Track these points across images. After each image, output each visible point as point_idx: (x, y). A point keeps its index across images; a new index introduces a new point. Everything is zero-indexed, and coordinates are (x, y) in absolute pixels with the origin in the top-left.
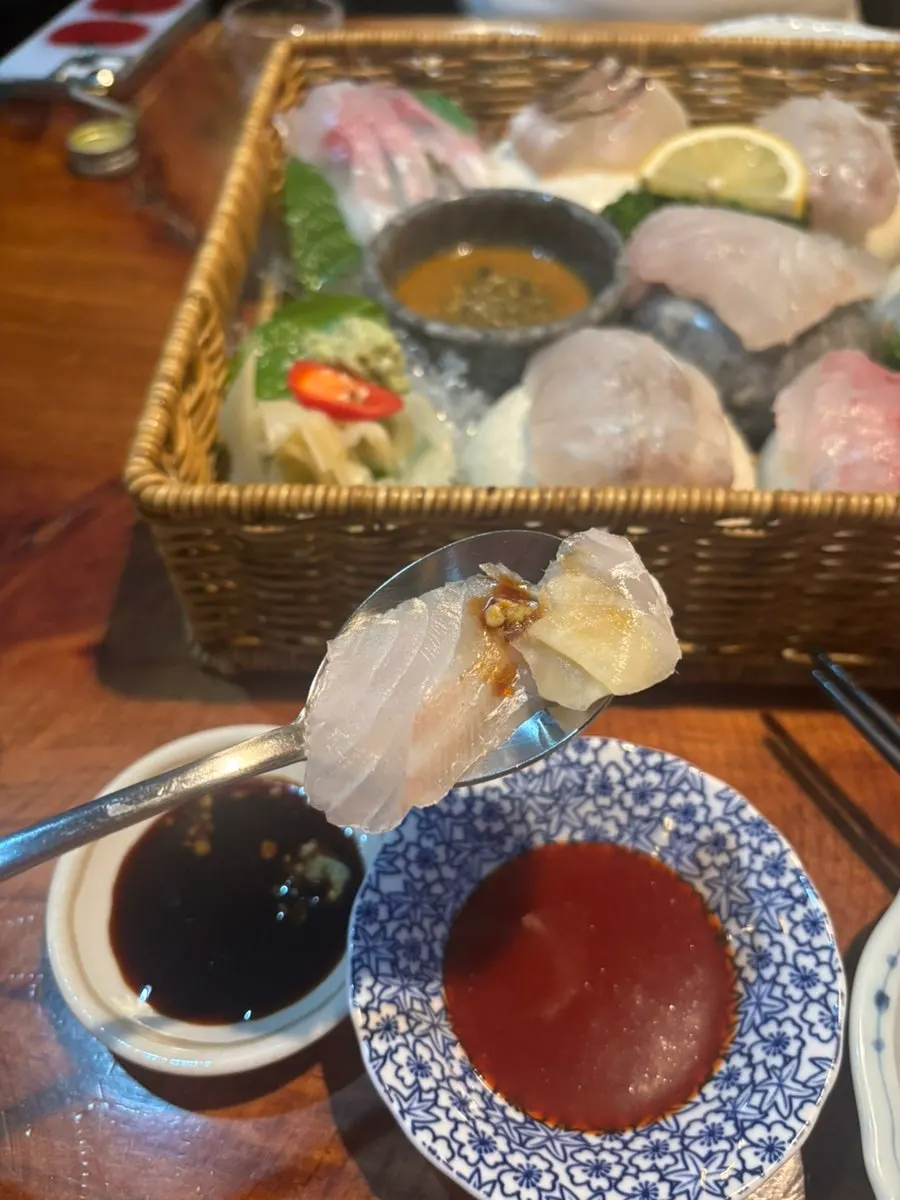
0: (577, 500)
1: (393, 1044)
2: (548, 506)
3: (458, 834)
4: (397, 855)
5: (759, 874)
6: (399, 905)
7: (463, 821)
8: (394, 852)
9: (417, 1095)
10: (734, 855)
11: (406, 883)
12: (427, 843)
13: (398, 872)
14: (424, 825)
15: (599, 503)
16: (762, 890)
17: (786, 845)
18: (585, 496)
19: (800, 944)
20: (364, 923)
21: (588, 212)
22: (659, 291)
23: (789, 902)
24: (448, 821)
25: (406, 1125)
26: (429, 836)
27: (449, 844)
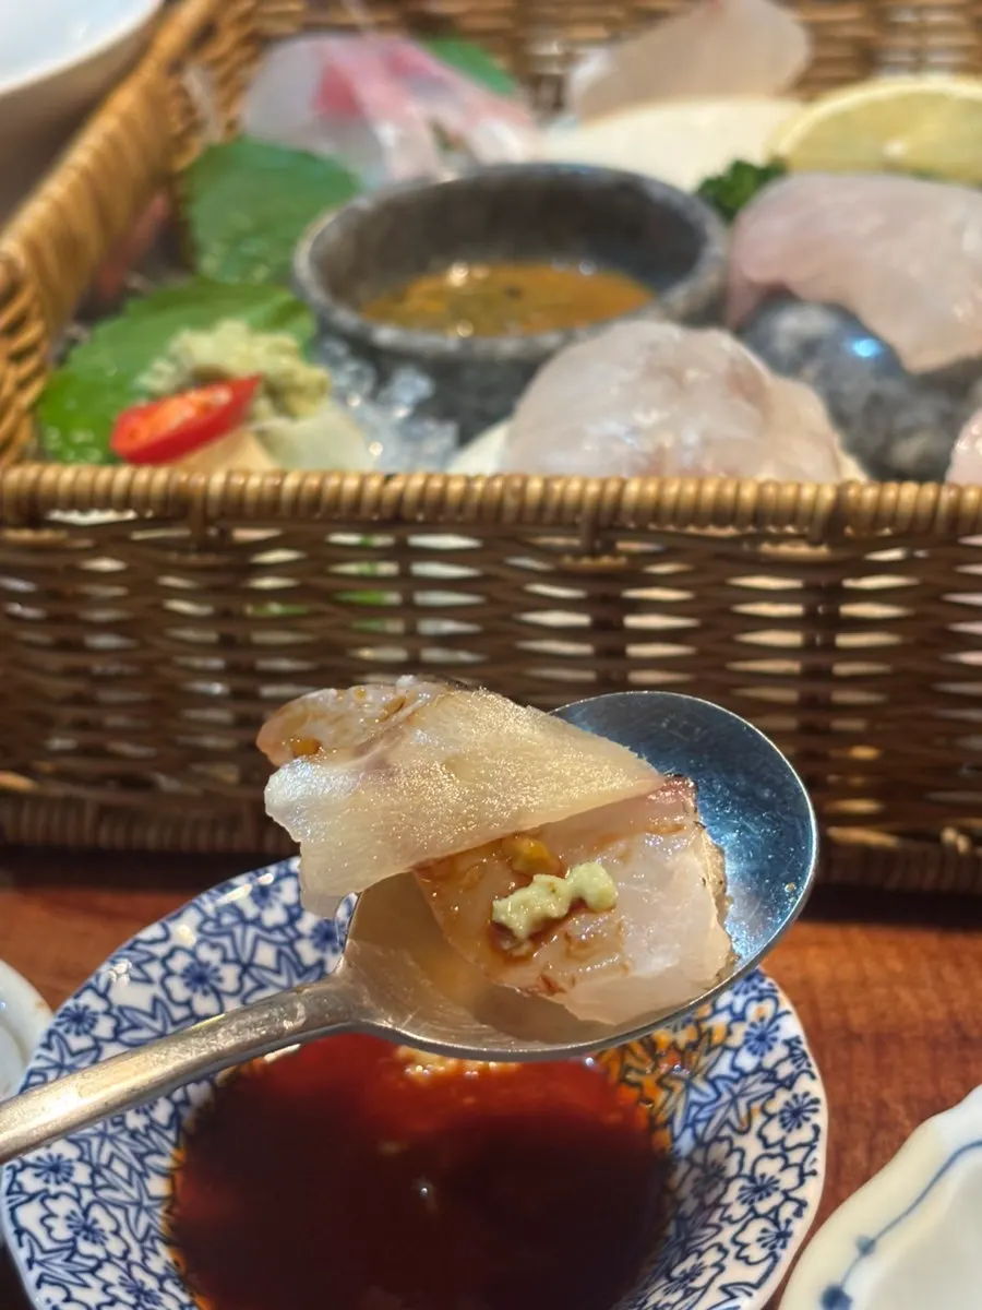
0: (522, 491)
1: (53, 1189)
2: (475, 499)
3: (266, 955)
4: (152, 958)
5: (737, 1050)
6: (135, 1027)
7: (278, 937)
8: (148, 953)
9: (66, 1254)
10: (705, 1026)
11: (155, 1000)
12: (208, 955)
13: (148, 980)
14: (209, 927)
15: (556, 497)
16: (735, 1075)
17: (786, 1005)
18: (535, 486)
19: (766, 1145)
20: (67, 1031)
21: (671, 189)
22: (778, 296)
23: (770, 1087)
24: (252, 931)
25: (29, 1277)
26: (214, 946)
27: (246, 968)
